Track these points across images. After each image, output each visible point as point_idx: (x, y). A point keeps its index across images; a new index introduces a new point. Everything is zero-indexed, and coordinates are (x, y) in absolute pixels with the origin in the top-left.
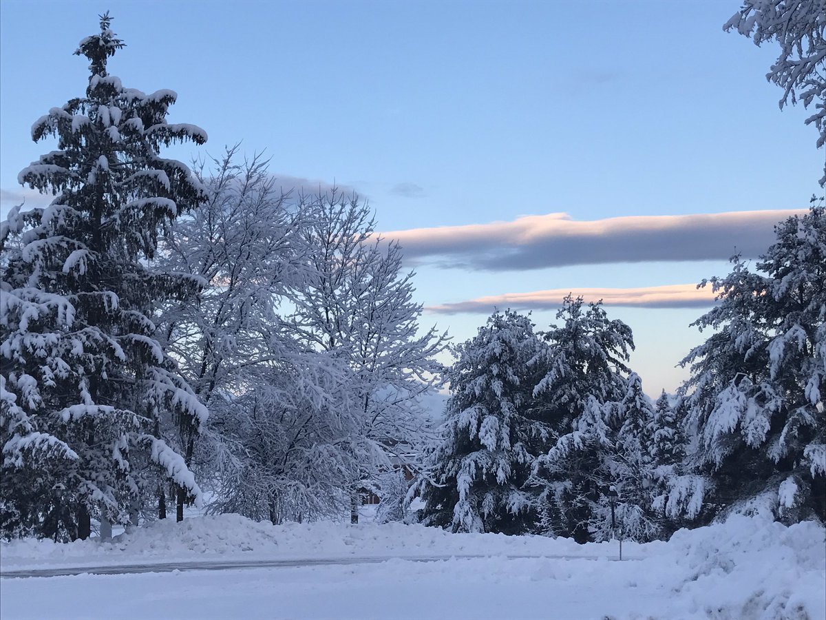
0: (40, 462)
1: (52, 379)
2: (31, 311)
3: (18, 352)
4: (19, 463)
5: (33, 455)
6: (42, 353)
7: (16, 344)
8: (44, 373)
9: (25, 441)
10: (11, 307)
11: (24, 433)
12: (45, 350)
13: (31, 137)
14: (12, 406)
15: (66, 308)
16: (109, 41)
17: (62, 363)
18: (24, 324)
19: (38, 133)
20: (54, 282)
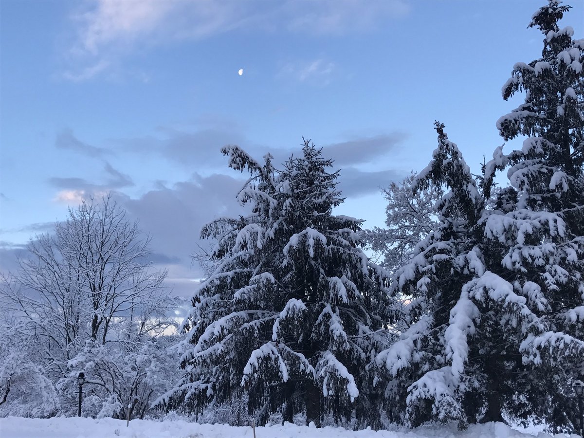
0: (559, 360)
1: (554, 284)
2: (525, 226)
3: (519, 263)
4: (538, 360)
5: (551, 352)
6: (540, 262)
7: (516, 257)
8: (546, 279)
9: (541, 340)
10: (507, 227)
11: (537, 332)
12: (543, 259)
13: (502, 97)
14: (523, 308)
15: (555, 221)
16: (557, 9)
17: (560, 270)
18: (520, 238)
19: (508, 93)
20: (540, 202)
